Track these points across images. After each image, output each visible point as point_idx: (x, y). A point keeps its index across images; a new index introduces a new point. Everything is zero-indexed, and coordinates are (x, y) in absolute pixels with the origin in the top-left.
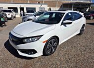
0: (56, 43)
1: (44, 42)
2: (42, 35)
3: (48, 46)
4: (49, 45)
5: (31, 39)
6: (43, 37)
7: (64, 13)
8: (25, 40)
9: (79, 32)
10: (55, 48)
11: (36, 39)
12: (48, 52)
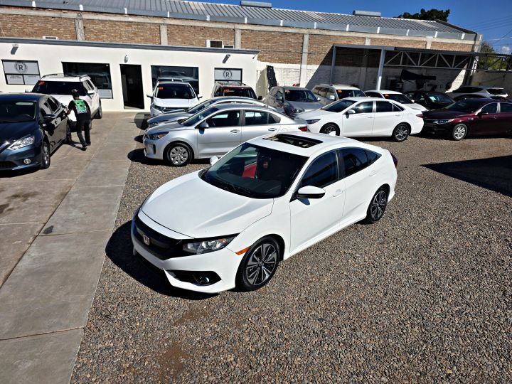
0: (273, 255)
1: (239, 253)
2: (236, 235)
3: (250, 262)
4: (254, 260)
5: (204, 244)
6: (236, 239)
7: (306, 158)
8: (190, 246)
9: (364, 215)
10: (272, 268)
11: (218, 246)
12: (251, 281)
